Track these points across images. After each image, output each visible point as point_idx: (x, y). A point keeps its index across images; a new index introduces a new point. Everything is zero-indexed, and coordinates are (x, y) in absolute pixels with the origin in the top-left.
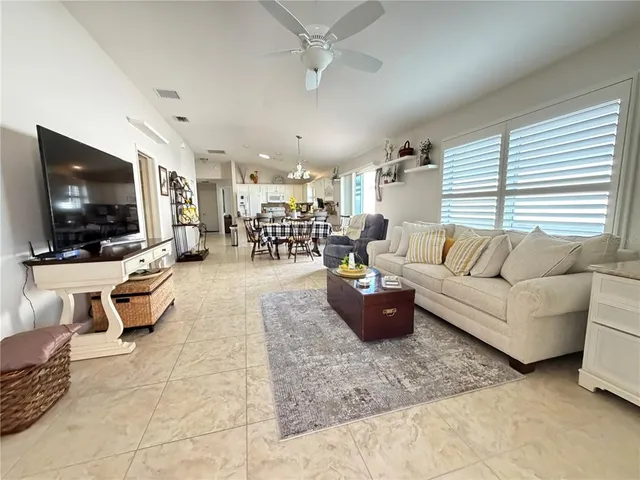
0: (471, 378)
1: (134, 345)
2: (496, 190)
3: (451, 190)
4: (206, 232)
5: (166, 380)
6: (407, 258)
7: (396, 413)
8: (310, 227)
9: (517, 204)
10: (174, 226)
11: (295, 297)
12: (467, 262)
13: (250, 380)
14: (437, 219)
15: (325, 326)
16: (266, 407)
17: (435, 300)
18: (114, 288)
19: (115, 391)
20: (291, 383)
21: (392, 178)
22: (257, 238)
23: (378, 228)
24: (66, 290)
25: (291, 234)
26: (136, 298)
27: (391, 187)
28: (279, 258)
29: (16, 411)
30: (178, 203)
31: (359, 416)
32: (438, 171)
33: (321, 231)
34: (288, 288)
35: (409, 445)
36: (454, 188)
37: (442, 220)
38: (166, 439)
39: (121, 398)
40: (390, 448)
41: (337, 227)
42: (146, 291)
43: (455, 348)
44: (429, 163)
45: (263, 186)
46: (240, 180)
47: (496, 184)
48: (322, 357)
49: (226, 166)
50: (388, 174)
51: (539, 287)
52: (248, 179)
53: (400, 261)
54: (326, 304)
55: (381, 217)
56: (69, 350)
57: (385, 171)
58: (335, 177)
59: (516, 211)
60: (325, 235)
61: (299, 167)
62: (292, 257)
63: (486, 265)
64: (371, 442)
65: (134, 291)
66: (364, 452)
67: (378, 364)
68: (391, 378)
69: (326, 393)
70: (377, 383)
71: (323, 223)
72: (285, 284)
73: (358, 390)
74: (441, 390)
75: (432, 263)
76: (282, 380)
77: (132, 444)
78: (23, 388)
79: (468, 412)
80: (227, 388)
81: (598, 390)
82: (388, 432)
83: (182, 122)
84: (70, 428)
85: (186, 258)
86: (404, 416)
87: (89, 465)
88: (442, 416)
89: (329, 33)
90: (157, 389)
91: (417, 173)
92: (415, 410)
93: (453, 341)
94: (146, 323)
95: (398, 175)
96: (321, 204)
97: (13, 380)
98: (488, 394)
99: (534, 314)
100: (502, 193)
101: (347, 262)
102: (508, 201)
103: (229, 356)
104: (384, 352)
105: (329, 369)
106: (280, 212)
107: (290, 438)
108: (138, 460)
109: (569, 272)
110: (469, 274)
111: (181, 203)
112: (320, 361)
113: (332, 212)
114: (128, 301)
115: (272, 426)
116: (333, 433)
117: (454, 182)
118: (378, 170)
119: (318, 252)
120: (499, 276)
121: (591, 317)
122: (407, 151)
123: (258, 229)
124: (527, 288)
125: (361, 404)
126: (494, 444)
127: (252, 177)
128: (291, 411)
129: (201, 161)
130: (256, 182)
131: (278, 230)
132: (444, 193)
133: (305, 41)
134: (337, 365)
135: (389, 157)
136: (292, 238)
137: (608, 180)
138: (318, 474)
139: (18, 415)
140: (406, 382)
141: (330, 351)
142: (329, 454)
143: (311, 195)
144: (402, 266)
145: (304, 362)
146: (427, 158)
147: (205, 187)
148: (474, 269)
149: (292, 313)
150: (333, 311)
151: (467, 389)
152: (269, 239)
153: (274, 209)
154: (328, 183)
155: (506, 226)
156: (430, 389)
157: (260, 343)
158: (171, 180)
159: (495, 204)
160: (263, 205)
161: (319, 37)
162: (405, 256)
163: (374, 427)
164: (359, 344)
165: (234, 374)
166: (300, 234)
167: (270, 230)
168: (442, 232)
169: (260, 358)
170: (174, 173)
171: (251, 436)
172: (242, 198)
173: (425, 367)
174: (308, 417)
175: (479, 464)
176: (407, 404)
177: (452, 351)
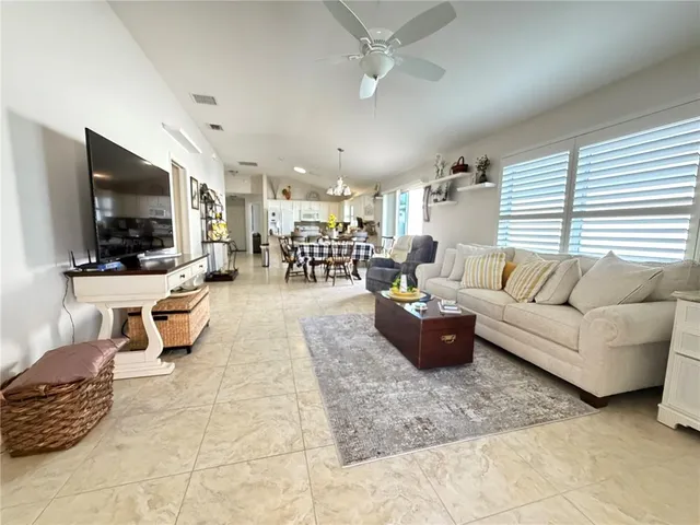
0: (541, 411)
1: (173, 365)
2: (562, 211)
3: (510, 211)
4: (237, 250)
5: (212, 402)
6: (463, 283)
7: (463, 443)
8: (351, 248)
9: (585, 226)
10: (203, 242)
11: (339, 321)
12: (532, 288)
13: (301, 406)
14: (493, 242)
15: (375, 353)
16: (323, 433)
17: (496, 328)
18: (155, 303)
19: (161, 412)
20: (346, 409)
21: (443, 196)
22: (292, 258)
23: (426, 250)
24: (106, 303)
25: (330, 255)
26: (174, 315)
27: (441, 206)
28: (315, 281)
29: (64, 427)
30: (208, 218)
31: (423, 446)
32: (496, 190)
33: (362, 253)
34: (331, 312)
35: (480, 476)
36: (513, 208)
37: (499, 243)
38: (220, 462)
39: (168, 419)
40: (460, 478)
41: (379, 248)
42: (186, 308)
43: (519, 379)
44: (486, 181)
45: (296, 203)
46: (271, 195)
47: (562, 205)
48: (376, 384)
49: (257, 180)
50: (439, 192)
51: (616, 314)
52: (279, 195)
53: (455, 286)
54: (373, 329)
55: (430, 238)
56: (112, 367)
57: (434, 189)
58: (377, 195)
59: (583, 234)
60: (366, 257)
61: (340, 182)
62: (330, 279)
63: (553, 291)
64: (439, 472)
65: (173, 309)
66: (434, 482)
67: (437, 394)
68: (454, 407)
69: (384, 420)
70: (440, 413)
71: (364, 244)
72: (326, 308)
73: (419, 419)
74: (508, 421)
75: (490, 288)
76: (337, 406)
77: (186, 465)
78: (72, 403)
79: (540, 445)
80: (279, 412)
81: (680, 427)
82: (457, 462)
83: (216, 131)
84: (119, 447)
85: (214, 278)
86: (472, 447)
87: (144, 484)
88: (512, 448)
89: (393, 37)
90: (204, 411)
91: (472, 191)
92: (483, 440)
93: (516, 372)
94: (185, 343)
95: (450, 193)
96: (361, 223)
97: (63, 394)
98: (560, 427)
99: (610, 344)
100: (568, 214)
101: (399, 285)
102: (575, 223)
103: (276, 381)
104: (441, 381)
105: (385, 396)
106: (314, 231)
107: (353, 464)
108: (195, 481)
109: (648, 299)
110: (534, 301)
111: (211, 218)
112: (374, 388)
113: (372, 233)
114: (166, 318)
115: (331, 453)
116: (397, 461)
117: (513, 202)
118: (426, 188)
119: (358, 276)
120: (567, 304)
121: (674, 348)
122: (462, 168)
123: (294, 249)
124: (602, 315)
125: (423, 434)
126: (571, 478)
127: (285, 192)
128: (351, 438)
129: (231, 173)
130: (288, 199)
131: (316, 250)
132: (501, 214)
133: (366, 46)
134: (393, 393)
135: (440, 174)
136: (330, 259)
137: (690, 203)
138: (387, 501)
139: (67, 431)
140: (470, 412)
141: (384, 379)
142: (396, 482)
143: (349, 214)
144: (457, 291)
145: (357, 389)
146: (484, 175)
147: (234, 201)
148: (539, 295)
149: (337, 339)
150: (381, 338)
151: (537, 422)
152: (306, 259)
153: (307, 228)
154: (369, 202)
155: (572, 250)
156: (497, 420)
157: (308, 367)
158: (202, 193)
159: (560, 226)
160: (296, 224)
161: (379, 41)
162: (460, 280)
163: (441, 457)
164: (414, 372)
165: (285, 398)
166: (340, 255)
167: (307, 250)
168: (501, 256)
169: (310, 383)
170: (205, 185)
171: (311, 461)
172: (274, 214)
173: (489, 398)
174: (370, 444)
175: (559, 497)
176: (476, 435)
177: (517, 382)
